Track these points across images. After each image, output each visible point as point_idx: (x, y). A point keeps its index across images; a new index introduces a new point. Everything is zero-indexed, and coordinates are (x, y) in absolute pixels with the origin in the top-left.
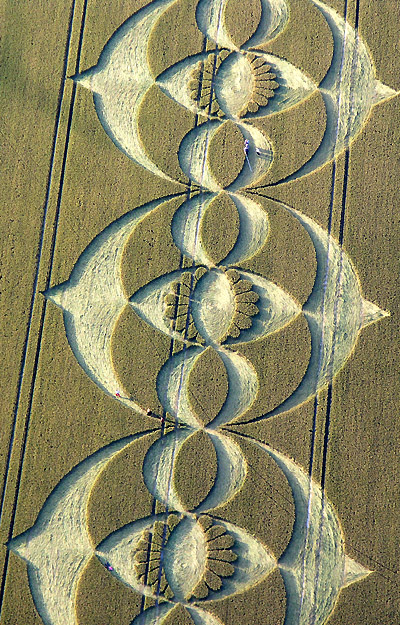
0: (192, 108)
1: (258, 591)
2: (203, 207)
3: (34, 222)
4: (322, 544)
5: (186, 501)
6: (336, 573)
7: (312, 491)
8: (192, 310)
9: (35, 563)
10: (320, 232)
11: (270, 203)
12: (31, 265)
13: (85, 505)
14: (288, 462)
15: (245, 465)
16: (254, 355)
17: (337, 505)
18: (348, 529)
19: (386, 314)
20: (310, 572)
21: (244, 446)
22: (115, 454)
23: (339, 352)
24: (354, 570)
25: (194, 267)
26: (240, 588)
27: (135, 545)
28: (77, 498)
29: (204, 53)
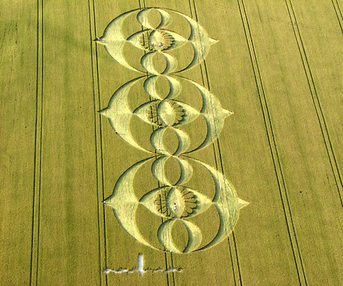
0: (143, 48)
1: (208, 212)
2: (154, 80)
3: (90, 88)
4: (228, 194)
5: (171, 182)
6: (235, 204)
7: (219, 176)
8: (158, 115)
9: (115, 208)
10: (201, 88)
11: (180, 78)
12: (92, 103)
13: (131, 185)
14: (208, 167)
15: (191, 168)
16: (187, 129)
17: (230, 179)
18: (237, 188)
19: (232, 113)
20: (226, 204)
21: (190, 162)
22: (139, 166)
23: (217, 127)
24: (242, 203)
25: (156, 100)
26: (199, 212)
27: (154, 199)
28: (127, 183)
29: (143, 31)
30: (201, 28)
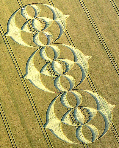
0: (31, 32)
1: (96, 117)
2: (44, 50)
3: (13, 65)
4: (103, 104)
5: (73, 106)
6: (109, 108)
7: (96, 95)
8: (53, 70)
9: (51, 128)
10: (70, 47)
11: (57, 44)
12: (17, 73)
13: (54, 114)
14: (88, 91)
15: (80, 95)
16: (71, 74)
17: (102, 95)
18: (106, 99)
19: (91, 57)
20: (104, 110)
21: (79, 92)
22: (54, 102)
23: (86, 67)
24: (112, 106)
25: (49, 62)
26: (93, 118)
27: (68, 118)
28: (52, 113)
29: (27, 21)
30: (57, 10)
